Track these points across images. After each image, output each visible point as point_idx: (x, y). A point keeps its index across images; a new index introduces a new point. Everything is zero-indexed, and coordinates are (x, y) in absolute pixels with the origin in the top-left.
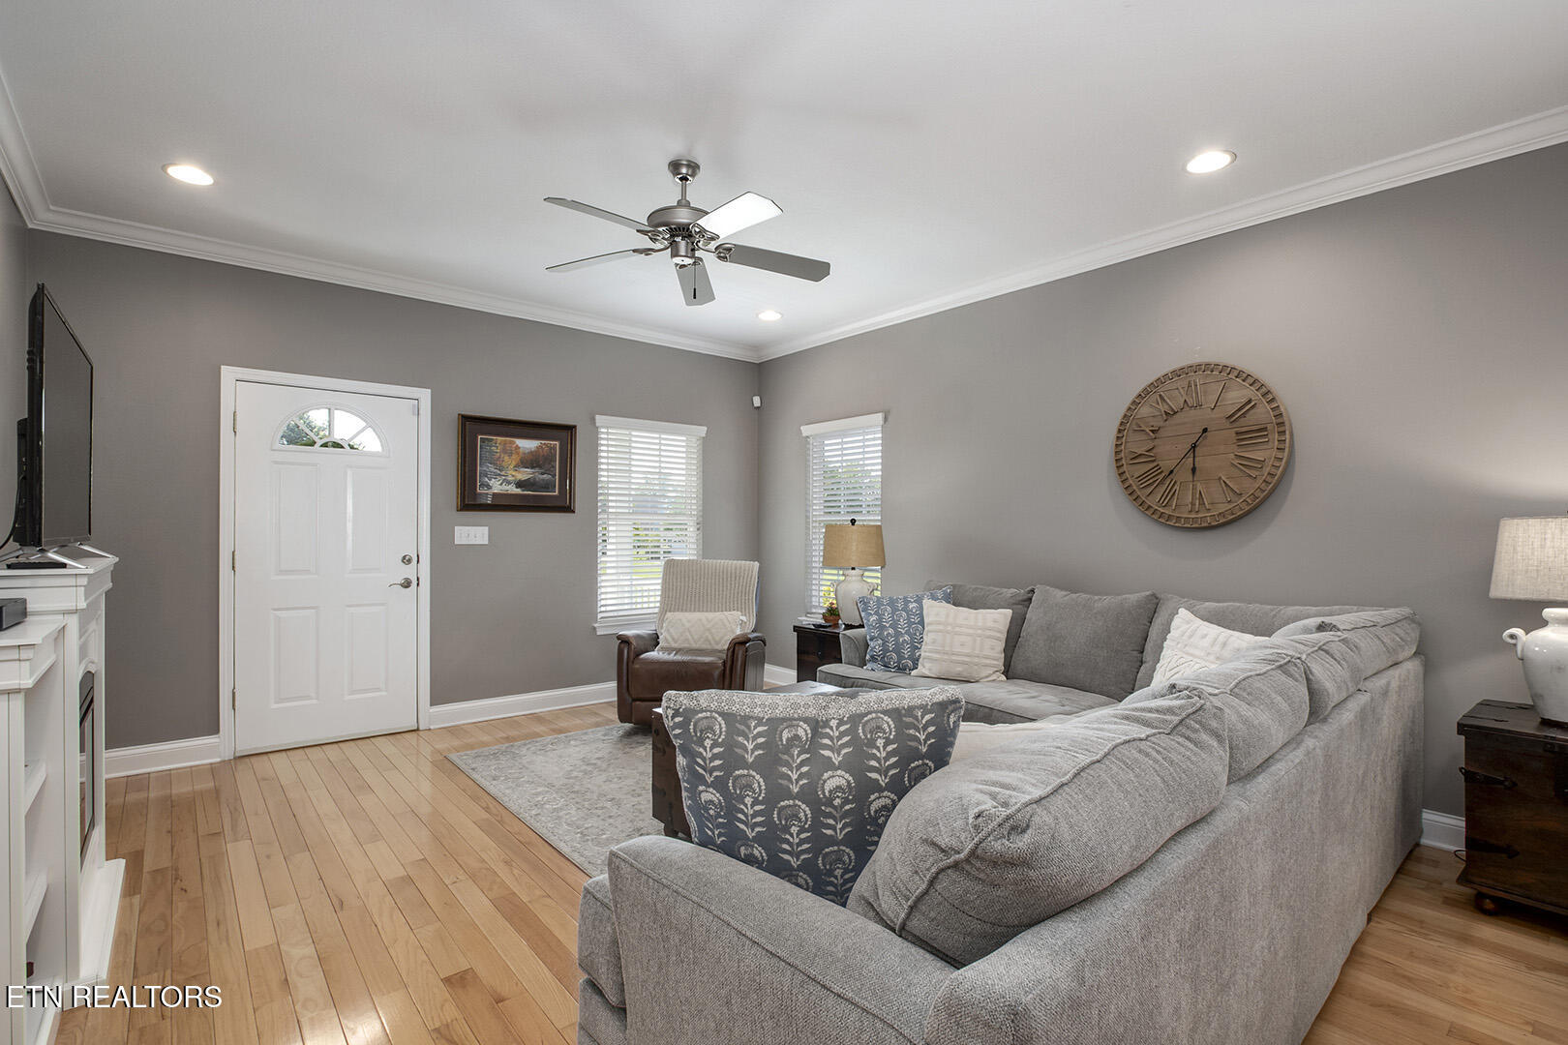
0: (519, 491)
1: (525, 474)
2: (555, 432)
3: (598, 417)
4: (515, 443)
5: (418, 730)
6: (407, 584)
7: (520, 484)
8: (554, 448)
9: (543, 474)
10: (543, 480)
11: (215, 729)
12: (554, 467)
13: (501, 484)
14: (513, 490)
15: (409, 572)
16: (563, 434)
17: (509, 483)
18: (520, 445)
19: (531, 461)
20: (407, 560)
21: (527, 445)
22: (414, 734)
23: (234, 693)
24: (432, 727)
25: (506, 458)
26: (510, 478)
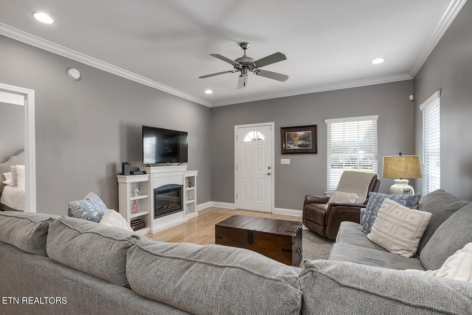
0: (299, 148)
1: (300, 143)
2: (309, 128)
3: (325, 120)
4: (297, 133)
5: (272, 213)
6: (269, 174)
7: (299, 146)
8: (310, 133)
9: (306, 142)
10: (306, 144)
11: (233, 202)
12: (310, 139)
13: (293, 146)
14: (297, 148)
15: (269, 171)
16: (313, 128)
17: (296, 146)
18: (298, 134)
19: (303, 138)
20: (269, 168)
21: (301, 133)
22: (271, 214)
23: (237, 195)
24: (275, 213)
25: (295, 138)
26: (296, 144)
